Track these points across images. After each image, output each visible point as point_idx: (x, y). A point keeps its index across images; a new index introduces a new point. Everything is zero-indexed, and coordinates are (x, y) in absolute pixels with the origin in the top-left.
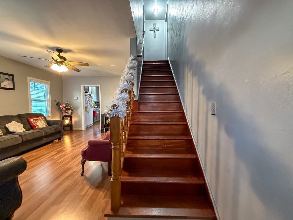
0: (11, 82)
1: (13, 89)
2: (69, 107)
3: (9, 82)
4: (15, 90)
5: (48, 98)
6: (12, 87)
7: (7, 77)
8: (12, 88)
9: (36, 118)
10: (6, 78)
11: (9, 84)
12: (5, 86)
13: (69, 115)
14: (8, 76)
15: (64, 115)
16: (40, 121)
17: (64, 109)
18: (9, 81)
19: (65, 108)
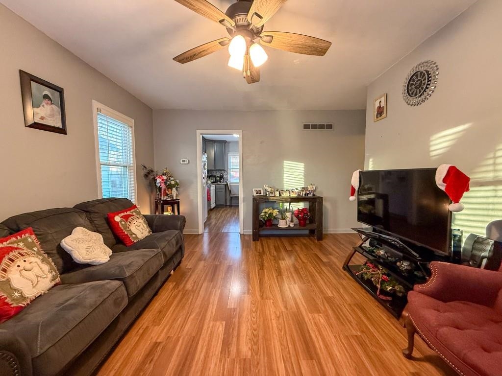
0: (57, 109)
1: (62, 131)
2: (173, 183)
3: (53, 110)
4: (67, 133)
5: (131, 160)
6: (59, 125)
7: (47, 91)
8: (61, 127)
9: (125, 213)
10: (46, 97)
11: (52, 116)
12: (42, 118)
13: (173, 200)
14: (50, 92)
15: (163, 201)
16: (135, 222)
17: (163, 186)
18: (53, 106)
19: (165, 183)
